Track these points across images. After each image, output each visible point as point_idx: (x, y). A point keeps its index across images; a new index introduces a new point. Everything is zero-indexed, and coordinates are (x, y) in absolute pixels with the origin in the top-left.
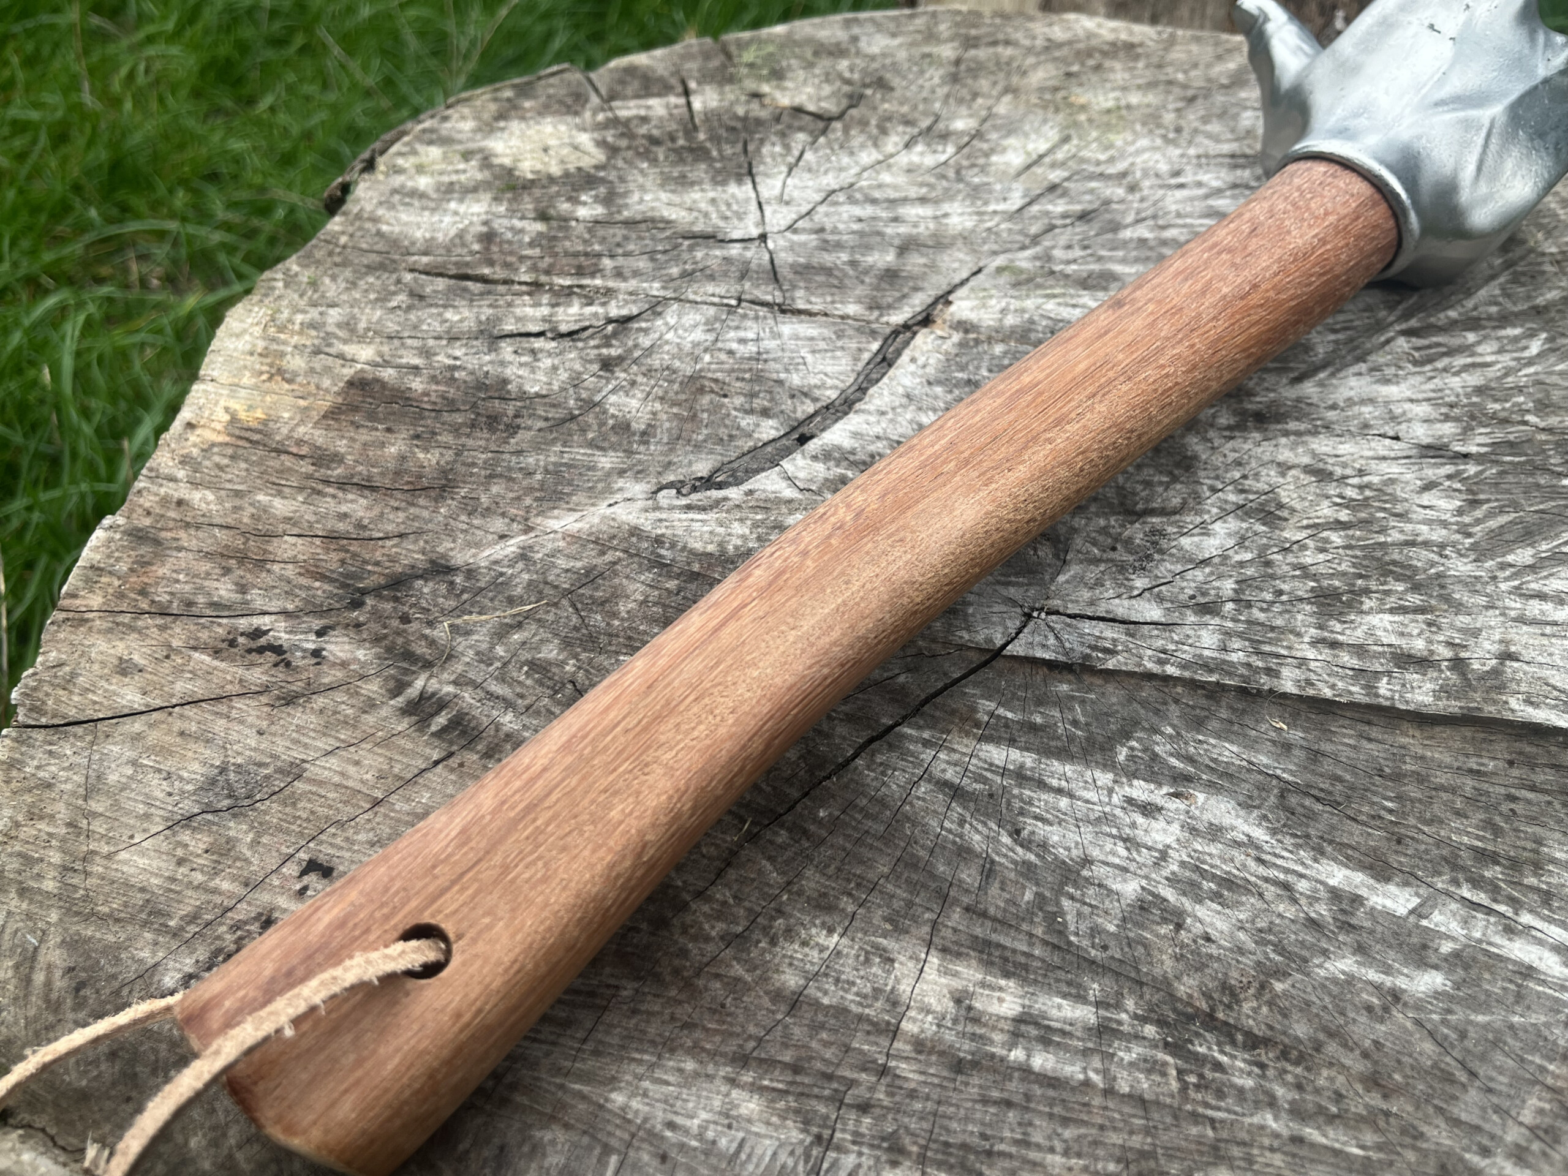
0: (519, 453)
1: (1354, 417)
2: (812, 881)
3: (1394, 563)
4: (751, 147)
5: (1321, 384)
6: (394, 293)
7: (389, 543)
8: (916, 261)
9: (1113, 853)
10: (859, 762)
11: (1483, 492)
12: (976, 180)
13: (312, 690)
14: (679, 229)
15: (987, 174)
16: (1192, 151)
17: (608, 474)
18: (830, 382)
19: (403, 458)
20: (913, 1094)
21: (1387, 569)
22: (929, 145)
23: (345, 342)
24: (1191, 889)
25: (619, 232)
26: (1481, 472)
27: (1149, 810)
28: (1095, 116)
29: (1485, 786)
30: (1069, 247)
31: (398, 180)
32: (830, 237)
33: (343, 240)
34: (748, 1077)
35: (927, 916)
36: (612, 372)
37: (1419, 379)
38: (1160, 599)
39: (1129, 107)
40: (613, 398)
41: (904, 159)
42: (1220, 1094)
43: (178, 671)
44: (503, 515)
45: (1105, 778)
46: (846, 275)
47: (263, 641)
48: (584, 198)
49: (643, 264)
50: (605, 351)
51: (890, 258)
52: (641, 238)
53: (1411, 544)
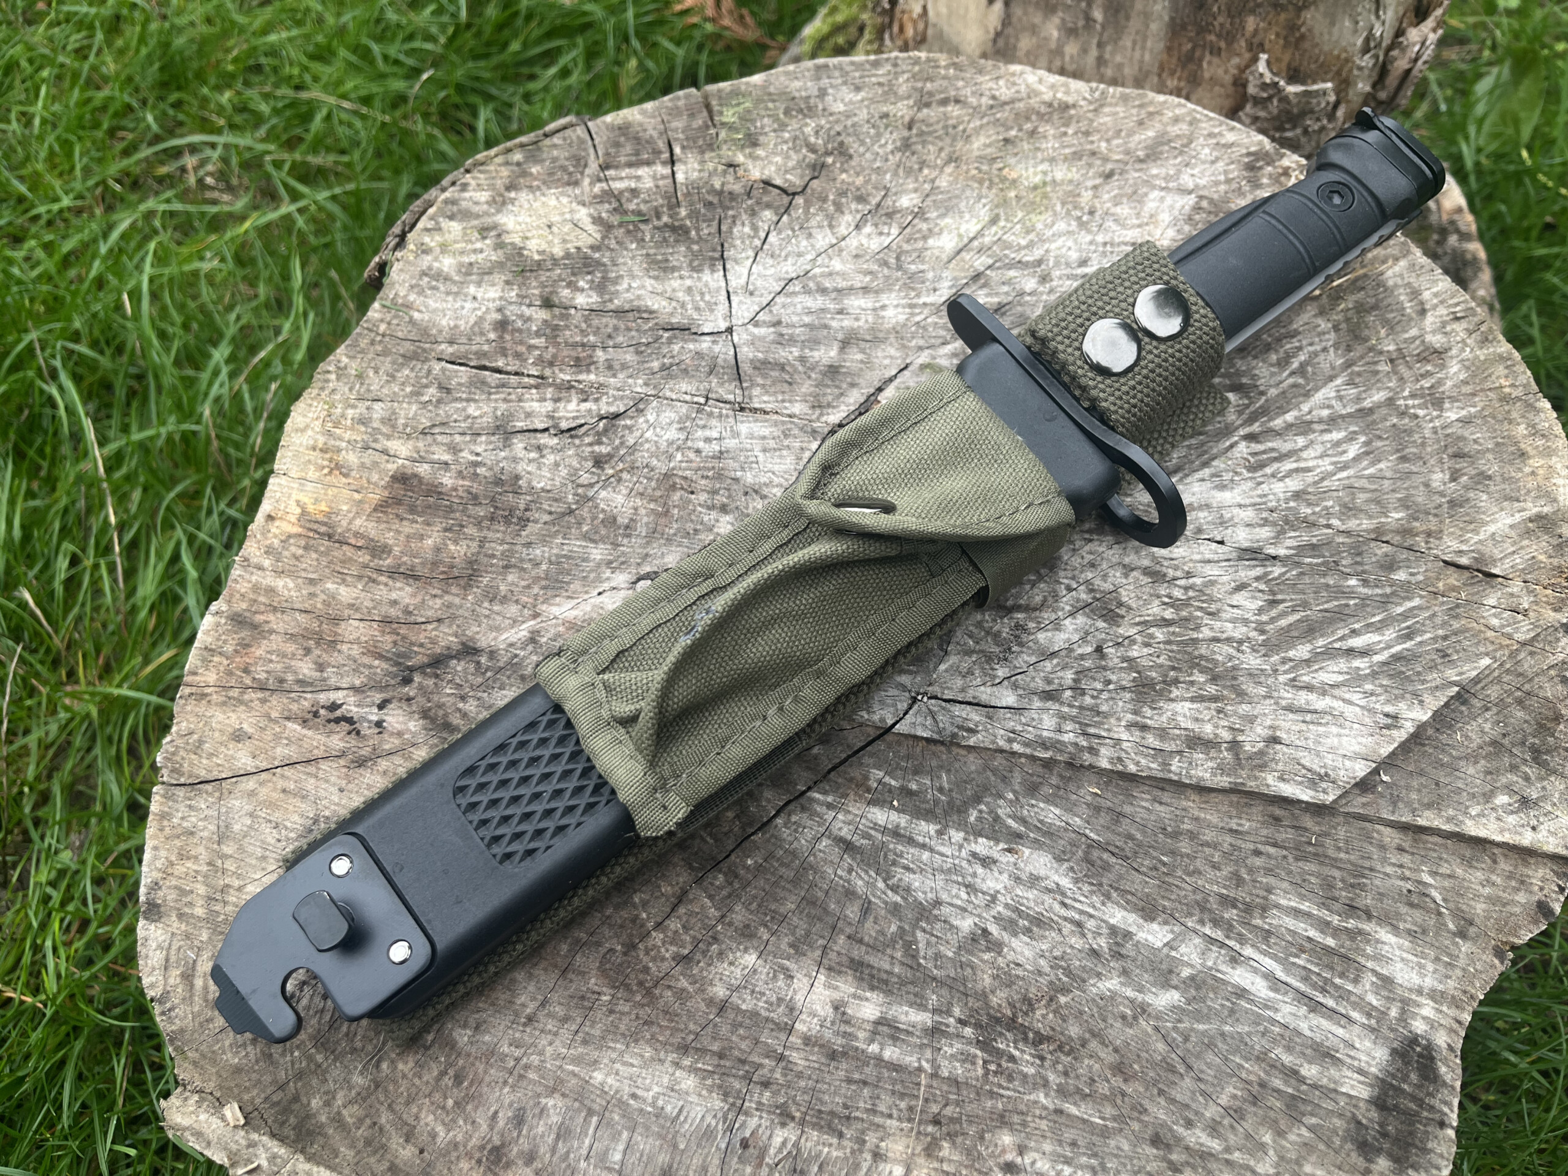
0: (528, 545)
2: (739, 915)
3: (1201, 657)
4: (724, 228)
6: (426, 386)
7: (430, 627)
8: (855, 356)
9: (957, 897)
10: (779, 821)
11: (1282, 592)
12: (913, 267)
13: (376, 755)
14: (660, 321)
15: (923, 262)
16: (1100, 239)
17: (599, 565)
18: (776, 480)
19: (438, 550)
20: (800, 1075)
21: (1195, 663)
22: (876, 225)
23: (388, 437)
24: (1010, 926)
25: (611, 321)
26: (1284, 574)
27: (987, 862)
28: (1024, 193)
29: (1239, 843)
31: (426, 260)
32: (785, 331)
33: (383, 327)
34: (687, 1062)
35: (821, 942)
36: (603, 469)
37: (1250, 484)
38: (1015, 687)
39: (1054, 181)
40: (603, 494)
41: (853, 243)
42: (1010, 1078)
43: (277, 737)
44: (517, 602)
45: (957, 836)
46: (796, 370)
47: (338, 713)
48: (581, 284)
49: (630, 357)
50: (597, 448)
51: (833, 353)
52: (629, 329)
53: (1216, 640)
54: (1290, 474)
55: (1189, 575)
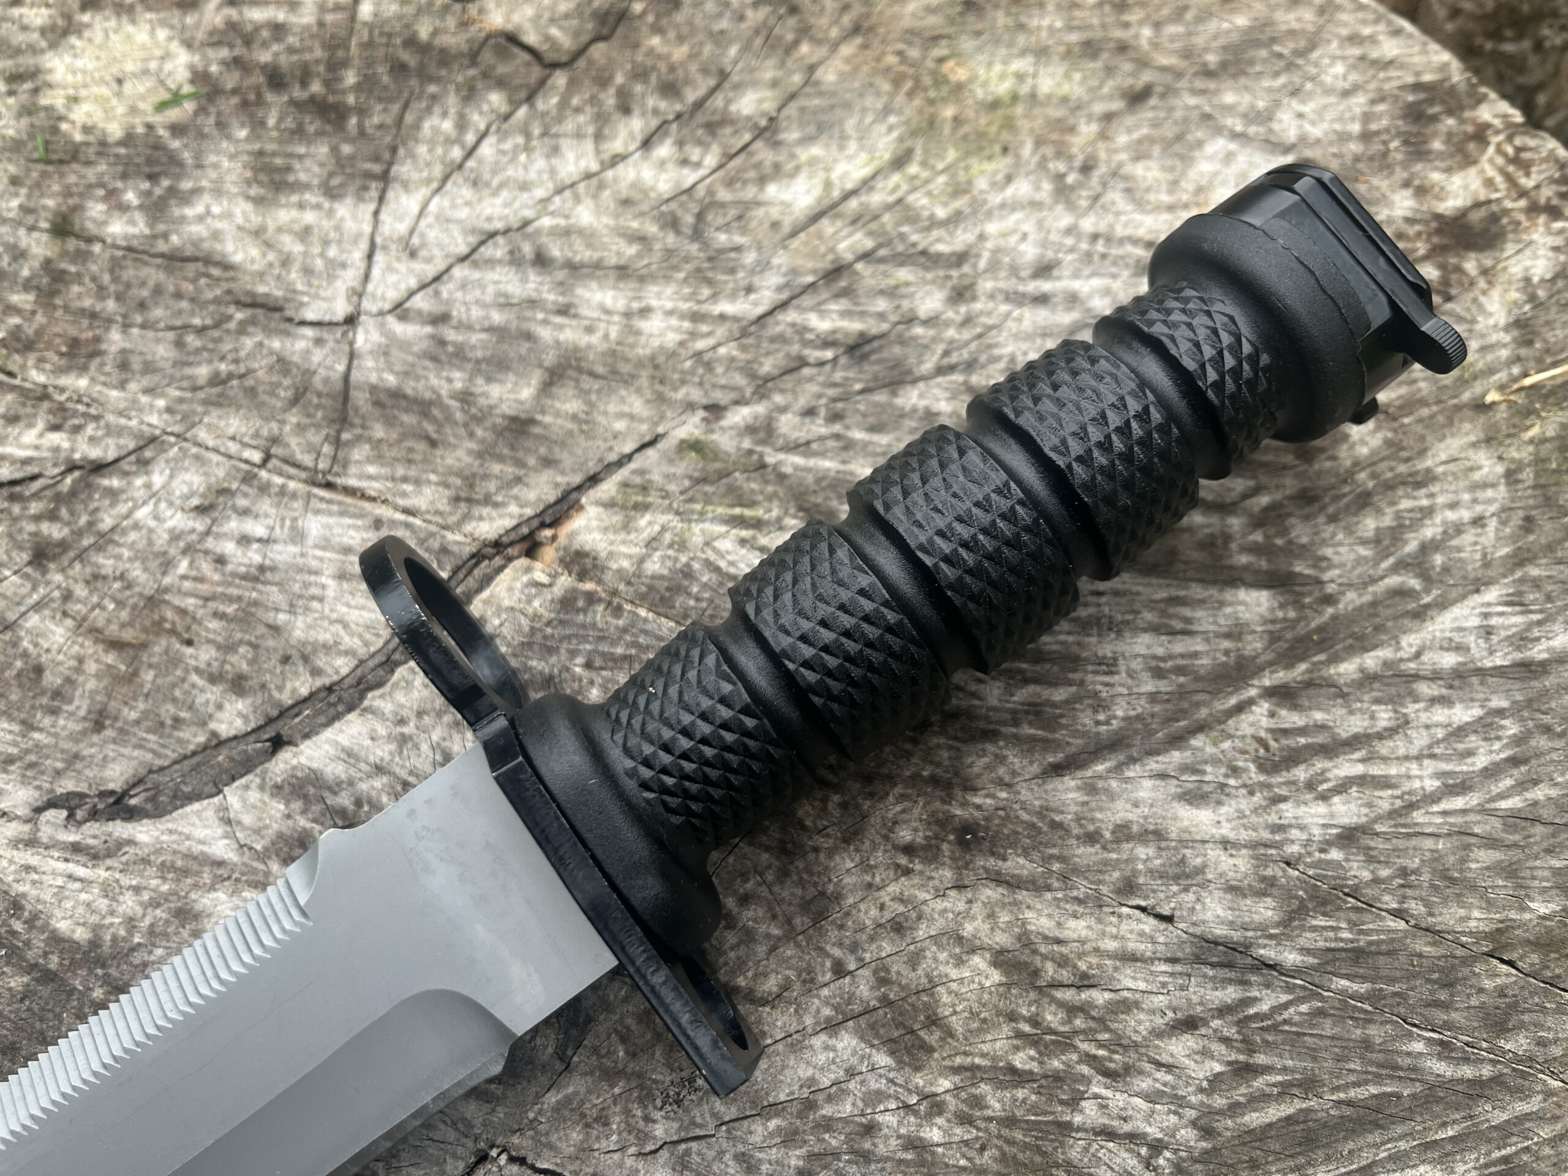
1: (1115, 865)
4: (409, 118)
5: (1091, 789)
8: (569, 403)
11: (1268, 1047)
12: (722, 238)
14: (237, 286)
15: (744, 231)
16: (1088, 224)
18: (349, 641)
22: (680, 144)
25: (154, 275)
26: (1286, 1006)
28: (971, 114)
30: (810, 412)
32: (451, 335)
36: (44, 571)
37: (1257, 798)
39: (1033, 96)
40: (33, 620)
41: (627, 174)
46: (449, 419)
48: (131, 197)
49: (163, 351)
50: (45, 527)
51: (527, 393)
52: (178, 295)
53: (1109, 1134)
54: (1343, 787)
55: (1085, 982)
